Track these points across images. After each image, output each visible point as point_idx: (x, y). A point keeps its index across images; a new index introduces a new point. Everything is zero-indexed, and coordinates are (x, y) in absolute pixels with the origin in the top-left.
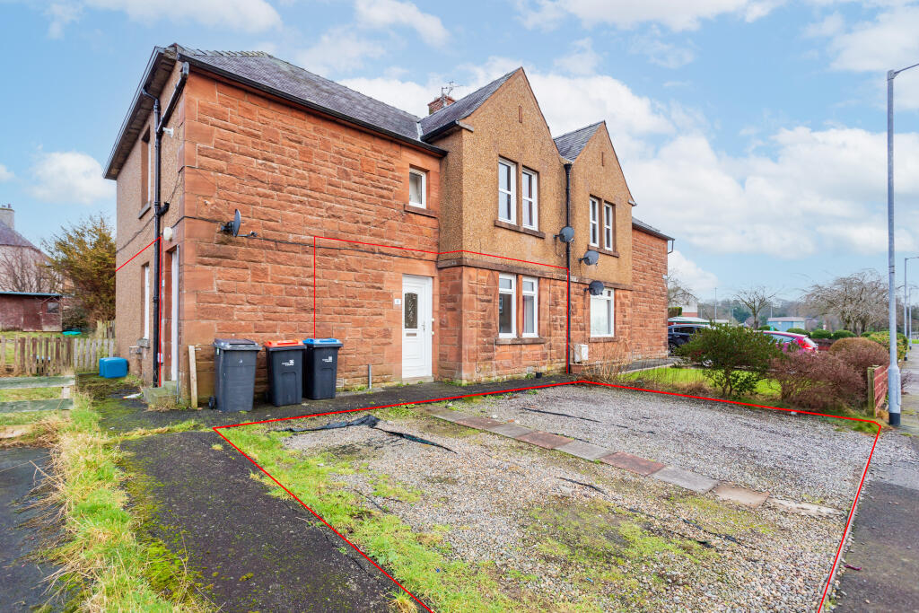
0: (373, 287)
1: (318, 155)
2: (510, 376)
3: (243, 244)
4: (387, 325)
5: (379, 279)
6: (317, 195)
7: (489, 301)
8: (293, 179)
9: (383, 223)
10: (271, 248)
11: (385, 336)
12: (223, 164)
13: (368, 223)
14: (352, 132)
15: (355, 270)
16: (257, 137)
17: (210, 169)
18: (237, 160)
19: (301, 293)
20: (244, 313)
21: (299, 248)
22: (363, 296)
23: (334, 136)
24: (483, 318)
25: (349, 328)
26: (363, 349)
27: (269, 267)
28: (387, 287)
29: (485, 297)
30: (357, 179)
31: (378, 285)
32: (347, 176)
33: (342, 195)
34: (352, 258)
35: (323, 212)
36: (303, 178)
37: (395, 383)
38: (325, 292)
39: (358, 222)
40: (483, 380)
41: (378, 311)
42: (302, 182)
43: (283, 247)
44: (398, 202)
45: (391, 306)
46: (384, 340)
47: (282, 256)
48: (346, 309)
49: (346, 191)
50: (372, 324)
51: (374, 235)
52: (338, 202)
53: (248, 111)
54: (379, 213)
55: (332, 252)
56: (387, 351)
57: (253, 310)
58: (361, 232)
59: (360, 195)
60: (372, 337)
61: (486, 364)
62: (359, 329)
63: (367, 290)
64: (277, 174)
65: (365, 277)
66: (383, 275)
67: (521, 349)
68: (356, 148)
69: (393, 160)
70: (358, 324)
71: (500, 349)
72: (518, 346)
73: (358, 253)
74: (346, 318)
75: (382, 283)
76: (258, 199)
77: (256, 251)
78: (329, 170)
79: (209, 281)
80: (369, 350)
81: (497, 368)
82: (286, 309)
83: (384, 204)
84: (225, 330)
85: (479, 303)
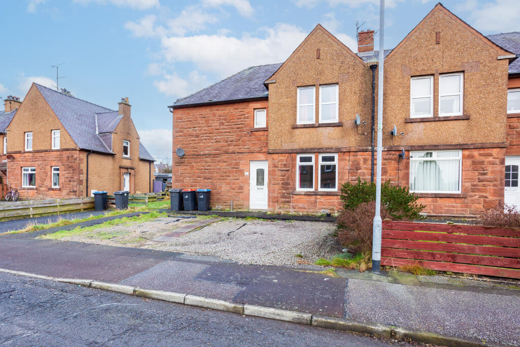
0: (234, 168)
1: (212, 120)
2: (305, 213)
3: (186, 158)
4: (241, 184)
5: (237, 164)
6: (211, 135)
7: (288, 171)
8: (203, 132)
9: (239, 139)
10: (195, 158)
11: (240, 189)
12: (181, 134)
13: (232, 141)
14: (225, 105)
15: (226, 162)
16: (191, 121)
17: (178, 136)
18: (185, 131)
19: (205, 173)
20: (187, 180)
21: (205, 156)
22: (230, 172)
23: (217, 110)
24: (283, 180)
25: (224, 186)
26: (230, 194)
27: (194, 164)
28: (241, 167)
29: (284, 169)
30: (227, 124)
31: (237, 167)
32: (222, 124)
33: (221, 132)
34: (224, 157)
35: (214, 141)
36: (205, 130)
37: (245, 210)
38: (214, 172)
39: (227, 142)
40: (282, 213)
41: (237, 178)
42: (206, 132)
43: (199, 157)
44: (247, 128)
45: (244, 175)
46: (239, 191)
47: (198, 160)
48: (223, 178)
49: (222, 130)
50: (234, 183)
51: (235, 146)
52: (219, 136)
53: (188, 113)
54: (237, 135)
55: (217, 156)
56: (241, 195)
57: (190, 180)
58: (229, 145)
59: (229, 130)
60: (234, 189)
61: (285, 205)
62: (228, 186)
63: (231, 169)
64: (197, 132)
65: (231, 164)
66: (240, 162)
67: (316, 198)
68: (227, 111)
69: (244, 110)
70: (228, 184)
71: (296, 197)
72: (313, 196)
73: (227, 155)
74: (222, 181)
75: (239, 165)
76: (191, 142)
77: (190, 160)
78: (216, 124)
79: (178, 171)
80: (232, 194)
81: (294, 208)
82: (200, 179)
83: (240, 131)
84: (182, 186)
85: (280, 172)
